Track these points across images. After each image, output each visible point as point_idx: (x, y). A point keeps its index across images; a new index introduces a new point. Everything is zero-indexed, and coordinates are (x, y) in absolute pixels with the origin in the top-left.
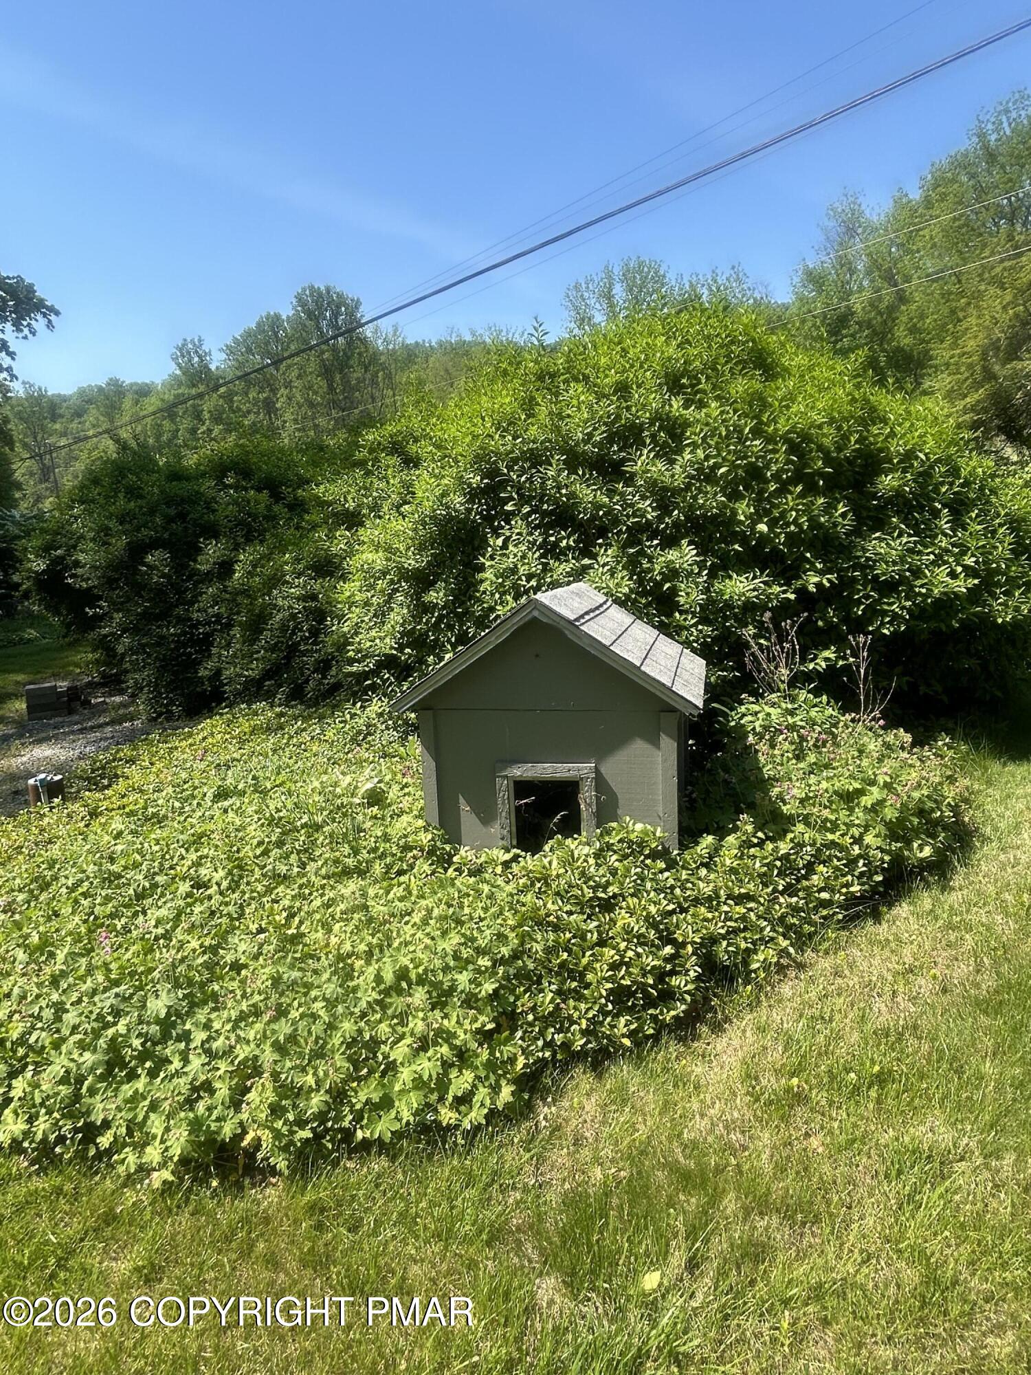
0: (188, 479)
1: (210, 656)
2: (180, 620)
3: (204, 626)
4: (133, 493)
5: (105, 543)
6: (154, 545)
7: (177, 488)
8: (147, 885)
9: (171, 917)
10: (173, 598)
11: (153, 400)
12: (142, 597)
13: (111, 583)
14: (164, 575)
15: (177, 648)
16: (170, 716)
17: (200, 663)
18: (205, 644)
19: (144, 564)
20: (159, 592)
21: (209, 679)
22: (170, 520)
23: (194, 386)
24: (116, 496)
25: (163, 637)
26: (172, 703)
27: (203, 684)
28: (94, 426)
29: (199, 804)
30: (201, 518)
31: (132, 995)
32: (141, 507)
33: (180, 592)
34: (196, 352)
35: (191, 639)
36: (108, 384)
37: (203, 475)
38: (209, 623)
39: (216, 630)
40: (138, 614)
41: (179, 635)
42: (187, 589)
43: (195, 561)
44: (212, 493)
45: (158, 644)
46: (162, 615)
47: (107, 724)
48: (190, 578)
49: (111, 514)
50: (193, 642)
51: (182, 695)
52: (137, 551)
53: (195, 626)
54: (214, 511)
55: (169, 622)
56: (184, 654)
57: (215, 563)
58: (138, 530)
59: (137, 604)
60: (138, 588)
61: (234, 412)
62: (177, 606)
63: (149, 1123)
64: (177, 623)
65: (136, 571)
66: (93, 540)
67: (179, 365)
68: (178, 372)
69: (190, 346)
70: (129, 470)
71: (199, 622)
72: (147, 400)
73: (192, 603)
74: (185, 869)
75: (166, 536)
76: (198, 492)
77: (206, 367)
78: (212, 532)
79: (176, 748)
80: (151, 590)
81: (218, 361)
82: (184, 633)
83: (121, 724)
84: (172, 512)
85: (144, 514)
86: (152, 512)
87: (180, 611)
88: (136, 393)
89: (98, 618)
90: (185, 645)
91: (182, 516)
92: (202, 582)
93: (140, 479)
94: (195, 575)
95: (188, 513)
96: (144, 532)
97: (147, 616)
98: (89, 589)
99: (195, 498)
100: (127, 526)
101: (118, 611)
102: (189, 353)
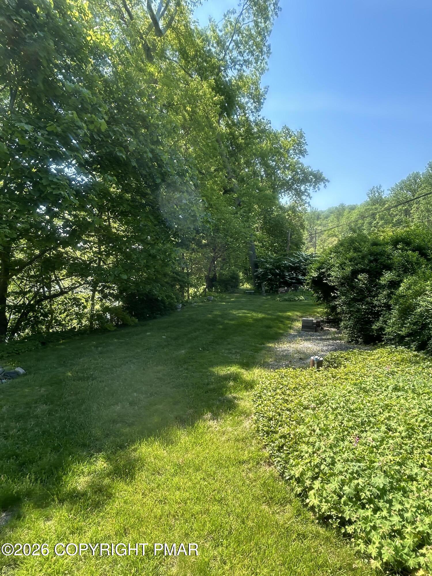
0: (380, 245)
1: (378, 320)
2: (368, 303)
3: (378, 307)
4: (356, 250)
5: (343, 269)
6: (363, 271)
7: (375, 249)
8: (367, 420)
9: (379, 440)
10: (366, 293)
11: (356, 211)
12: (354, 291)
13: (342, 284)
14: (364, 284)
15: (364, 315)
16: (357, 342)
17: (373, 323)
18: (377, 315)
19: (357, 279)
20: (361, 291)
21: (376, 330)
22: (371, 261)
23: (374, 205)
24: (349, 251)
25: (359, 309)
26: (359, 337)
27: (373, 332)
28: (331, 222)
29: (385, 390)
30: (384, 261)
31: (365, 470)
32: (359, 256)
33: (370, 291)
34: (378, 191)
35: (371, 312)
36: (339, 206)
37: (387, 243)
38: (380, 306)
39: (383, 310)
40: (351, 298)
41: (367, 309)
42: (373, 291)
43: (379, 279)
44: (390, 251)
45: (357, 312)
46: (361, 300)
47: (330, 339)
48: (375, 286)
49: (347, 258)
50: (372, 313)
51: (363, 335)
52: (355, 273)
53: (375, 307)
54: (390, 259)
55: (363, 303)
56: (367, 317)
57: (388, 281)
58: (357, 264)
59: (351, 294)
60: (352, 288)
61: (390, 215)
62: (367, 297)
63: (372, 534)
64: (366, 304)
65: (353, 281)
66: (338, 267)
67: (369, 197)
68: (368, 200)
69: (376, 189)
70: (356, 241)
71: (376, 305)
72: (354, 211)
73: (374, 297)
74: (383, 419)
75: (368, 268)
76: (384, 251)
77: (381, 197)
78: (389, 268)
79: (366, 359)
80: (358, 289)
81: (386, 194)
82: (369, 309)
83: (336, 340)
84: (372, 258)
85: (360, 258)
86: (363, 258)
87: (369, 299)
88: (350, 209)
89: (335, 298)
90: (368, 314)
91: (376, 260)
92: (380, 288)
93: (360, 245)
94: (377, 285)
95: (378, 259)
96: (359, 265)
97: (355, 300)
98: (334, 286)
99: (382, 254)
100: (353, 263)
101: (343, 296)
102: (374, 192)
